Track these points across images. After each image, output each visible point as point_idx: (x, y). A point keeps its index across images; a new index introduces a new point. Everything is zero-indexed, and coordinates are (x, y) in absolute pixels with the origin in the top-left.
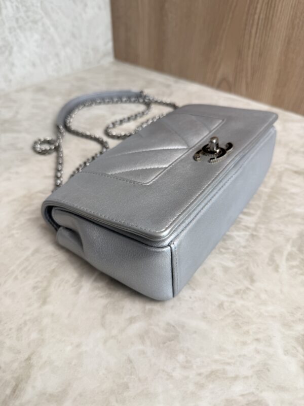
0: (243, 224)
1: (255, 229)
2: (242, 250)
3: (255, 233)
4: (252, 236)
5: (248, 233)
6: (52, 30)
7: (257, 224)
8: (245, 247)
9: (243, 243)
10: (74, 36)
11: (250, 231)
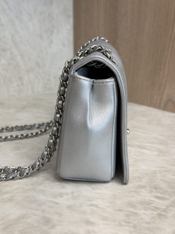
0: (154, 205)
1: (165, 210)
2: (144, 225)
3: (163, 213)
4: (160, 215)
5: (156, 213)
6: (19, 58)
7: (168, 207)
8: (148, 223)
9: (147, 219)
10: (38, 64)
11: (159, 211)
